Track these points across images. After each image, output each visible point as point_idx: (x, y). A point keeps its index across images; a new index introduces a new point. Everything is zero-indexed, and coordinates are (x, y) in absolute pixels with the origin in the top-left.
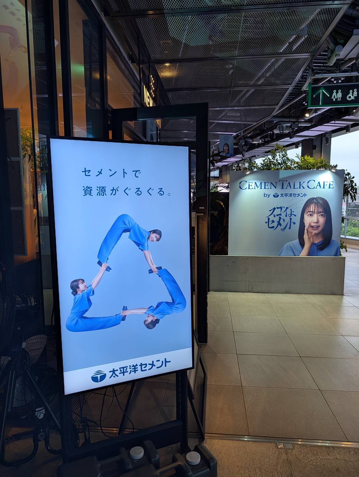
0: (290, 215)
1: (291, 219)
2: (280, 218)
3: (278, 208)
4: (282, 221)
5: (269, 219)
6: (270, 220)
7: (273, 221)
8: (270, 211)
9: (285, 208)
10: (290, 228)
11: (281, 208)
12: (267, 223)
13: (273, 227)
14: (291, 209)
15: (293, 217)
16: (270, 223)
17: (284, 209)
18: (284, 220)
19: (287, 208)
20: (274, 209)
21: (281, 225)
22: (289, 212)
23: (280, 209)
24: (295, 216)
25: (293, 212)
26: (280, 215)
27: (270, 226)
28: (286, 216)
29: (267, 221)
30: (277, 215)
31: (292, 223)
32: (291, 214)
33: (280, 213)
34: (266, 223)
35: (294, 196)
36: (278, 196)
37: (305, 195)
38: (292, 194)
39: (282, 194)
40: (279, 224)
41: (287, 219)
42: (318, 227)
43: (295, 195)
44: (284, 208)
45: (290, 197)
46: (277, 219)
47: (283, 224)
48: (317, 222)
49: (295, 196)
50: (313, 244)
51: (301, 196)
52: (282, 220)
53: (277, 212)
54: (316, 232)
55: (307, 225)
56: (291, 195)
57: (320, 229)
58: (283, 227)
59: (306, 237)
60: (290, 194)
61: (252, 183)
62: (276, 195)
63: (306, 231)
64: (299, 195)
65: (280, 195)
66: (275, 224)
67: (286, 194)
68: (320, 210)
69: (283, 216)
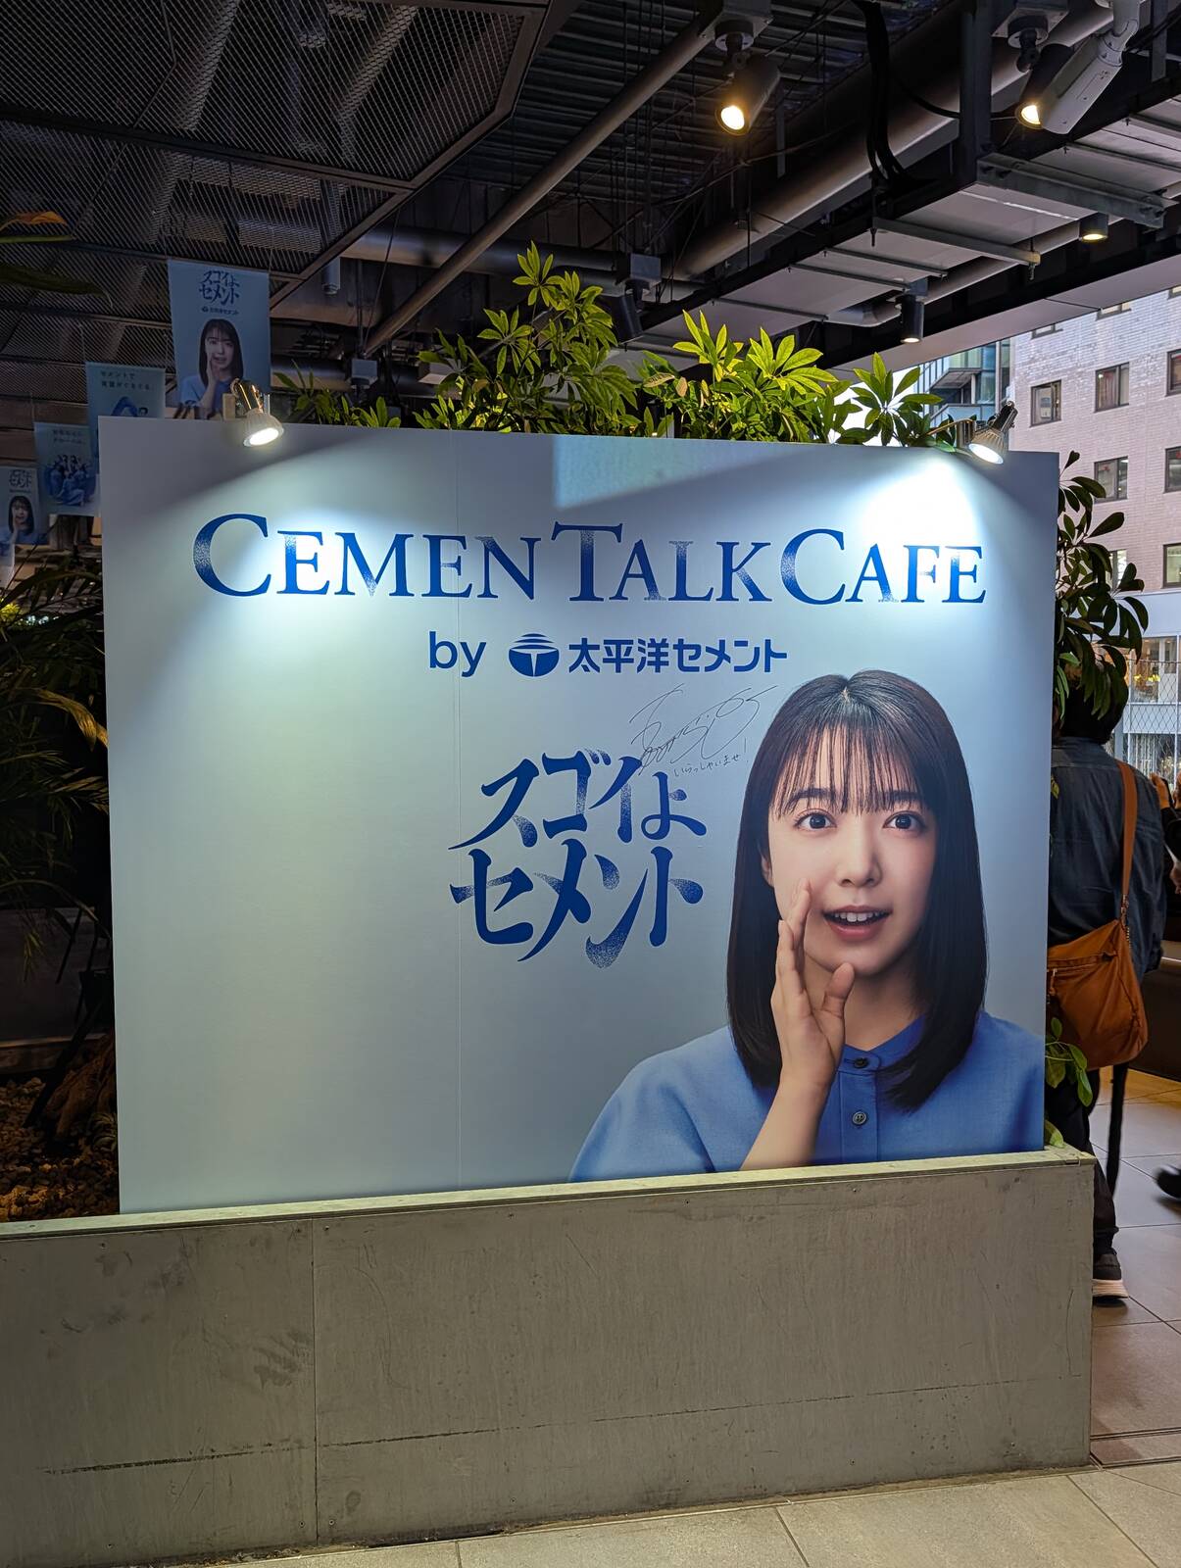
0: (654, 826)
1: (663, 857)
2: (576, 852)
3: (553, 765)
4: (589, 881)
5: (481, 861)
6: (493, 873)
7: (519, 882)
8: (489, 790)
9: (617, 765)
10: (658, 936)
11: (580, 765)
12: (471, 900)
13: (521, 932)
14: (662, 778)
15: (678, 837)
16: (495, 893)
17: (602, 777)
18: (607, 866)
19: (631, 765)
20: (525, 773)
21: (583, 913)
22: (643, 793)
23: (575, 772)
24: (698, 828)
25: (682, 795)
26: (578, 822)
27: (495, 923)
28: (625, 833)
29: (468, 880)
30: (552, 828)
31: (674, 895)
32: (665, 817)
33: (571, 812)
34: (458, 894)
35: (682, 668)
36: (548, 662)
37: (769, 654)
38: (664, 644)
39: (584, 648)
40: (571, 901)
41: (636, 859)
42: (878, 916)
43: (687, 653)
44: (607, 761)
45: (649, 669)
46: (547, 860)
47: (606, 904)
48: (870, 881)
49: (693, 663)
50: (844, 1062)
51: (735, 662)
52: (590, 869)
53: (550, 797)
54: (862, 957)
55: (791, 907)
56: (658, 654)
57: (896, 931)
58: (602, 924)
59: (786, 1000)
60: (653, 643)
61: (319, 535)
62: (534, 653)
63: (784, 958)
64: (721, 655)
65: (568, 657)
66: (536, 907)
67: (618, 643)
68: (892, 778)
69: (599, 838)
